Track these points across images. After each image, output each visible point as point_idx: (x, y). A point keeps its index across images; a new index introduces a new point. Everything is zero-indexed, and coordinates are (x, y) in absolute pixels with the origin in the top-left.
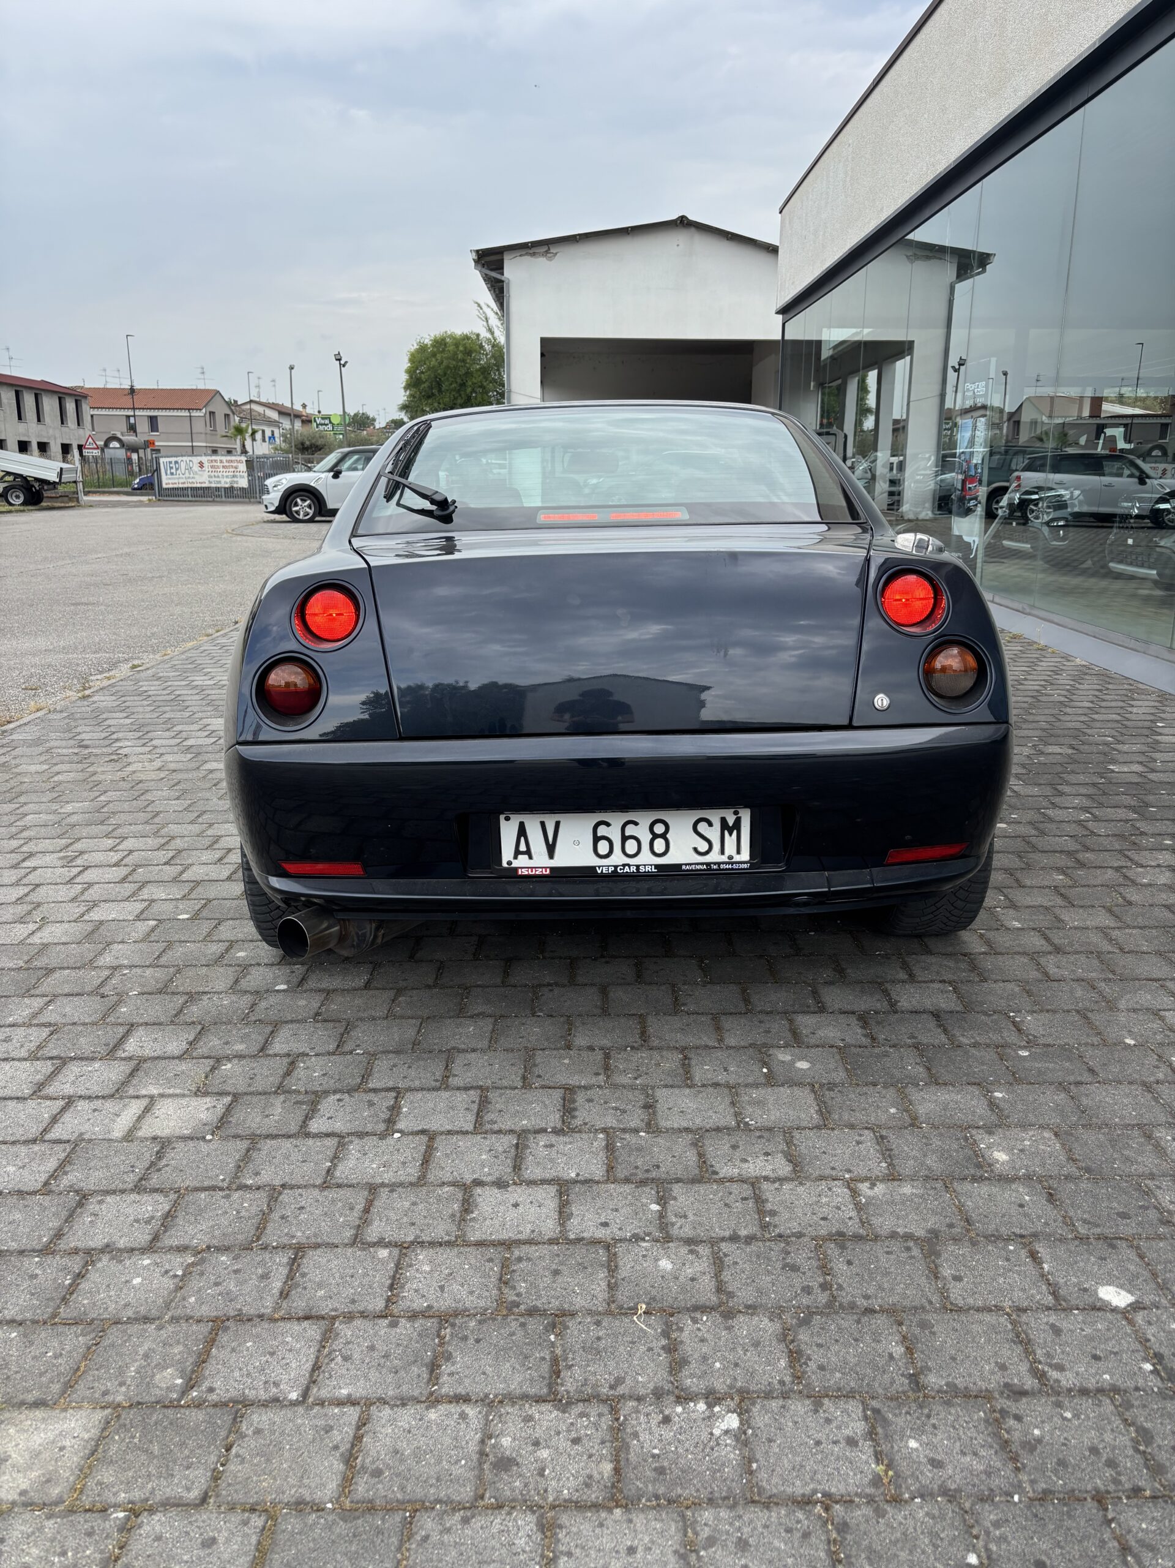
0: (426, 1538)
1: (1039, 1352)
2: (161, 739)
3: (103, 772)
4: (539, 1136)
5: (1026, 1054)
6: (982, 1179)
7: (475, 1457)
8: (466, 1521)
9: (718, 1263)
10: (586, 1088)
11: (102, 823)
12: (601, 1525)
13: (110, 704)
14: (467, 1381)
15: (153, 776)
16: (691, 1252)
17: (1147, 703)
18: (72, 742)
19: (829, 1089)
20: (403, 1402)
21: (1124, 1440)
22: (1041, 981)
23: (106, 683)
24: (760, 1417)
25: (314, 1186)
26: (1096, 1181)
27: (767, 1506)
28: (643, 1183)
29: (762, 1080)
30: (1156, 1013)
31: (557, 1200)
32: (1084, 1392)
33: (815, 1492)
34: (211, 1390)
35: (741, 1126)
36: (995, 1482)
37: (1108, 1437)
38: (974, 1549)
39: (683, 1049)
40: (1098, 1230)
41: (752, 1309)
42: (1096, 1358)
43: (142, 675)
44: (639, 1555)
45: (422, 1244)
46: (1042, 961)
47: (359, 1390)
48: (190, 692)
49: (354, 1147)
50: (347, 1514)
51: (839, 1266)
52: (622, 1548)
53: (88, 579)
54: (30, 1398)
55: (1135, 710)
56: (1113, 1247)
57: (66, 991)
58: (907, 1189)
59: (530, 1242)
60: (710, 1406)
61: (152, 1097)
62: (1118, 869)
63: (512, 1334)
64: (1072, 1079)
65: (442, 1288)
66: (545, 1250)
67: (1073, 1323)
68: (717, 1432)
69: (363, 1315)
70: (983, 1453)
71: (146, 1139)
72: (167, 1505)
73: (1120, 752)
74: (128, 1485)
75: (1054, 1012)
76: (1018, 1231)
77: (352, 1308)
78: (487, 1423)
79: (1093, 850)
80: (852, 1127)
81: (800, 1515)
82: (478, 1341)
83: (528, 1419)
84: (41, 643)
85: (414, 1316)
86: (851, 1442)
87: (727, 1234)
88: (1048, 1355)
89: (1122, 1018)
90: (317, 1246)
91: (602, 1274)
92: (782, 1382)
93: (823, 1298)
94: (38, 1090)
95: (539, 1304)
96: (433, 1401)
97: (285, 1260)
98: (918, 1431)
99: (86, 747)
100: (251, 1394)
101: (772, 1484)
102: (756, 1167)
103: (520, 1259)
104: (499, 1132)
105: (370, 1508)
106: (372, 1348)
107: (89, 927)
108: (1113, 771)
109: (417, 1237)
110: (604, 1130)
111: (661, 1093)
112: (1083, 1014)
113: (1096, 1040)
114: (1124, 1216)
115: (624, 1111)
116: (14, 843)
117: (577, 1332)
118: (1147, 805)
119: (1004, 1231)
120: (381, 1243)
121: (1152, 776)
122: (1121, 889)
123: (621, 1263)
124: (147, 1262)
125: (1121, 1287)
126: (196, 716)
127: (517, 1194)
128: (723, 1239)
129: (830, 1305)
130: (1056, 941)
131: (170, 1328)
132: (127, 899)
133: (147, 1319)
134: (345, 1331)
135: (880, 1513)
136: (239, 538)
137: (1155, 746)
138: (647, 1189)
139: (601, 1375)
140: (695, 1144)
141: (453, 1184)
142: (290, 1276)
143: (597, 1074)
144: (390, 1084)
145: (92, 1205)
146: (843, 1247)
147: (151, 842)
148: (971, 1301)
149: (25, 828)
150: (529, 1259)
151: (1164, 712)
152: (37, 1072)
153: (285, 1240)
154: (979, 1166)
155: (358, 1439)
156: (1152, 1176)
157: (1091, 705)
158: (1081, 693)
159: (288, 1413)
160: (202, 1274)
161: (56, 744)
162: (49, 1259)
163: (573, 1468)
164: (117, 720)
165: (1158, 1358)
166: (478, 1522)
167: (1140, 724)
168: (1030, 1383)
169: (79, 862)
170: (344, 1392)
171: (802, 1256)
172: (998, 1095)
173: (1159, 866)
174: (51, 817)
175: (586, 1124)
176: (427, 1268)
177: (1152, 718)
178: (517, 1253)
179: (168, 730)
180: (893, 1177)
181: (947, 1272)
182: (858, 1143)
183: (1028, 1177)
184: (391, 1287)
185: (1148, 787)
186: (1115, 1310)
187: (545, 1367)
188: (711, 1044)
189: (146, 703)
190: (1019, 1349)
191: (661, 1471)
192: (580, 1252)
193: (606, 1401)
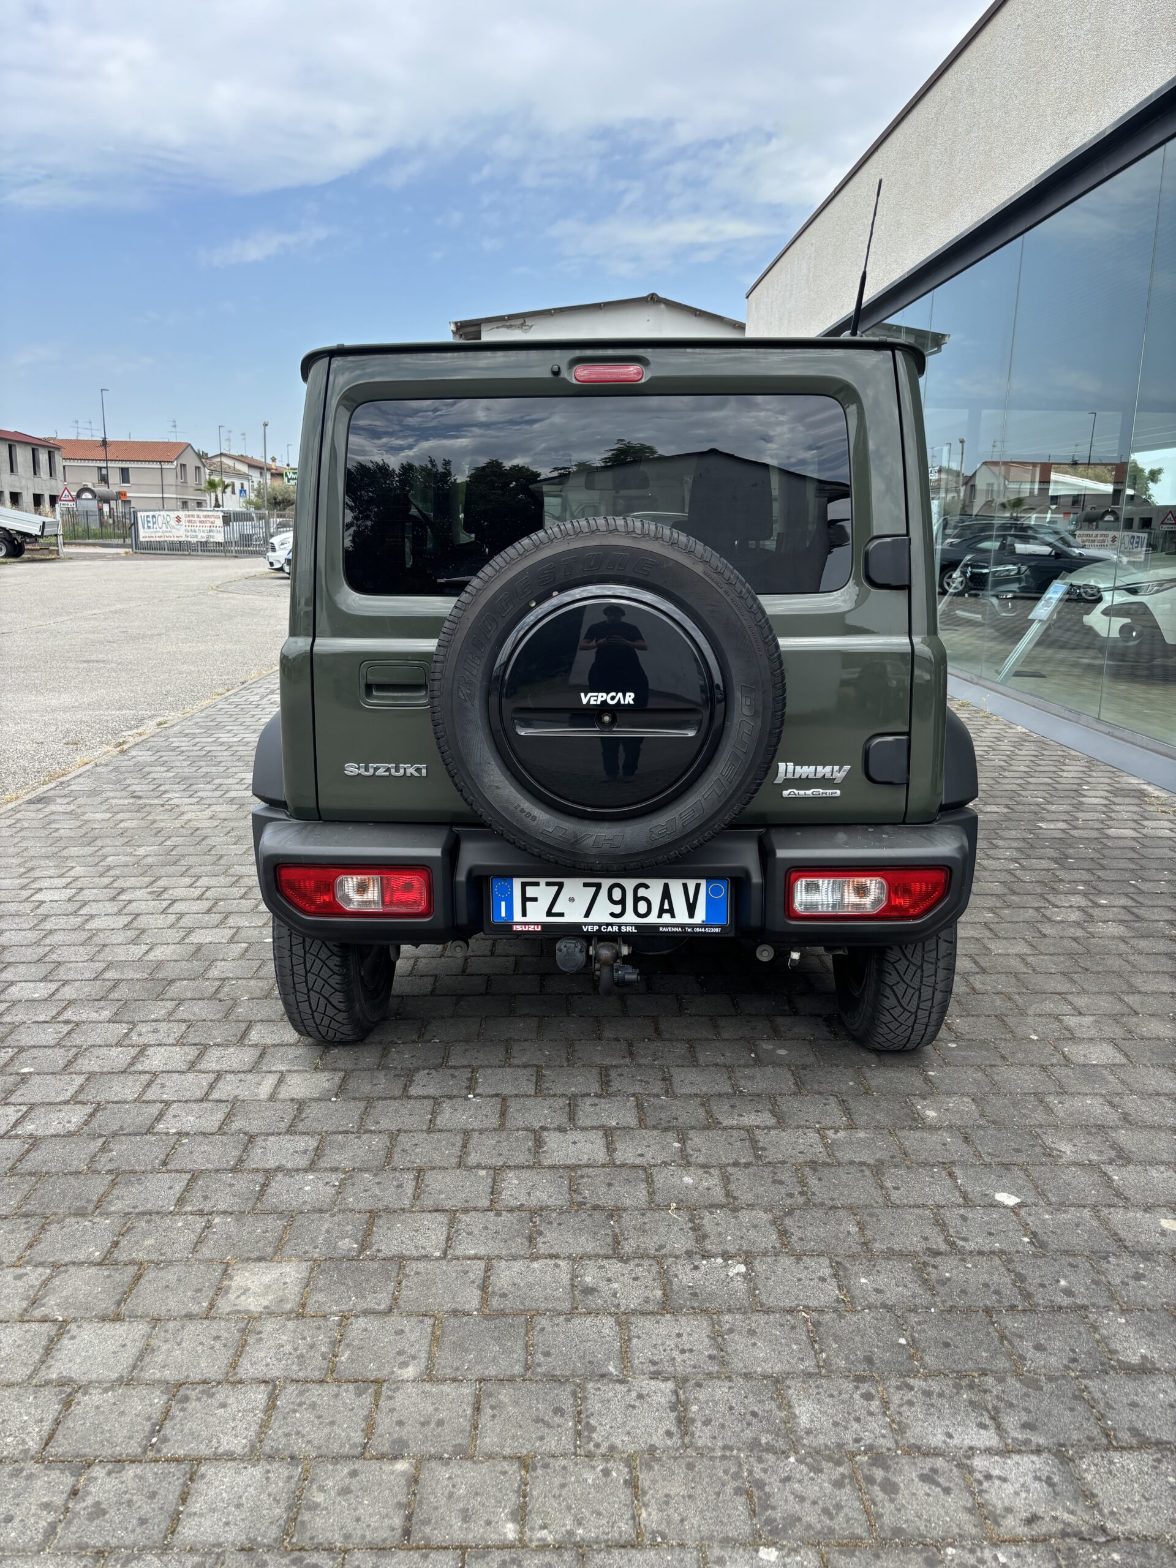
0: (543, 1329)
1: (951, 1230)
2: (205, 791)
3: (162, 820)
4: (585, 1099)
5: (954, 1045)
6: (917, 1128)
7: (569, 1287)
8: (568, 1320)
9: (726, 1179)
10: (616, 1067)
11: (175, 864)
12: (658, 1322)
13: (149, 759)
14: (556, 1247)
15: (208, 824)
16: (705, 1172)
17: (1076, 768)
18: (124, 793)
19: (804, 1069)
20: (514, 1258)
21: (1008, 1280)
22: (968, 994)
23: (139, 739)
24: (760, 1266)
25: (422, 1131)
26: (1000, 1129)
27: (767, 1312)
28: (666, 1129)
29: (751, 1062)
30: (1057, 1018)
31: (604, 1140)
32: (981, 1253)
33: (798, 1305)
34: (379, 1251)
35: (737, 1093)
36: (918, 1301)
37: (996, 1278)
38: (904, 1336)
39: (688, 1041)
40: (998, 1159)
41: (751, 1206)
42: (991, 1234)
43: (171, 731)
44: (685, 1337)
45: (509, 1167)
46: (971, 979)
47: (482, 1251)
48: (219, 748)
49: (446, 1106)
50: (487, 1317)
51: (813, 1181)
52: (673, 1334)
53: (91, 636)
54: (253, 1256)
55: (1065, 774)
56: (1008, 1169)
57: (189, 996)
58: (862, 1135)
59: (588, 1166)
60: (725, 1260)
61: (282, 1072)
62: (1037, 909)
63: (584, 1221)
64: (988, 1063)
65: (529, 1194)
66: (600, 1171)
67: (977, 1215)
68: (731, 1274)
69: (475, 1209)
70: (910, 1285)
71: (286, 1100)
72: (366, 1313)
73: (1048, 811)
74: (337, 1303)
75: (978, 1016)
76: (940, 1160)
77: (466, 1205)
78: (574, 1270)
79: (1019, 894)
80: (820, 1093)
81: (789, 1317)
82: (560, 1224)
83: (601, 1267)
84: (66, 699)
85: (511, 1210)
86: (823, 1279)
87: (731, 1161)
88: (957, 1232)
89: (1030, 1021)
90: (433, 1168)
91: (643, 1186)
92: (774, 1247)
93: (801, 1200)
94: (192, 1066)
95: (600, 1203)
96: (535, 1258)
97: (412, 1177)
98: (867, 1274)
99: (139, 798)
100: (407, 1253)
101: (771, 1302)
102: (749, 1119)
103: (582, 1177)
104: (555, 1095)
105: (502, 1313)
106: (486, 1228)
107: (193, 949)
108: (1041, 828)
109: (505, 1163)
110: (634, 1095)
111: (674, 1071)
112: (1000, 1018)
113: (1008, 1036)
114: (1018, 1151)
115: (647, 1082)
116: (106, 880)
117: (628, 1220)
118: (1067, 857)
119: (931, 1160)
120: (479, 1166)
121: (1073, 832)
122: (1039, 925)
123: (656, 1179)
124: (311, 1177)
125: (1012, 1193)
126: (230, 770)
127: (573, 1136)
128: (728, 1165)
129: (806, 1204)
130: (983, 965)
131: (341, 1216)
132: (217, 926)
133: (321, 1211)
134: (465, 1218)
135: (841, 1316)
136: (225, 595)
137: (1079, 807)
138: (670, 1133)
139: (650, 1243)
140: (703, 1105)
141: (526, 1129)
142: (417, 1187)
143: (624, 1057)
144: (466, 1063)
145: (259, 1141)
146: (815, 1170)
147: (222, 880)
148: (905, 1201)
149: (110, 868)
150: (589, 1177)
151: (1090, 776)
152: (186, 1054)
153: (408, 1165)
154: (915, 1120)
155: (486, 1278)
156: (1041, 1126)
157: (1027, 769)
158: (1019, 758)
159: (436, 1264)
160: (353, 1184)
161: (112, 794)
162: (239, 1175)
163: (636, 1293)
164: (159, 772)
165: (1034, 1234)
166: (576, 1321)
167: (1068, 787)
168: (943, 1247)
169: (166, 896)
170: (472, 1252)
171: (785, 1175)
172: (931, 1073)
173: (1071, 906)
174: (128, 858)
175: (619, 1091)
176: (516, 1182)
177: (1079, 781)
178: (579, 1173)
179: (209, 783)
180: (851, 1126)
181: (889, 1184)
182: (825, 1104)
183: (950, 1127)
184: (492, 1193)
185: (1069, 841)
186: (1006, 1207)
187: (609, 1240)
188: (710, 1037)
189: (181, 758)
190: (937, 1229)
191: (695, 1295)
192: (625, 1174)
193: (654, 1258)
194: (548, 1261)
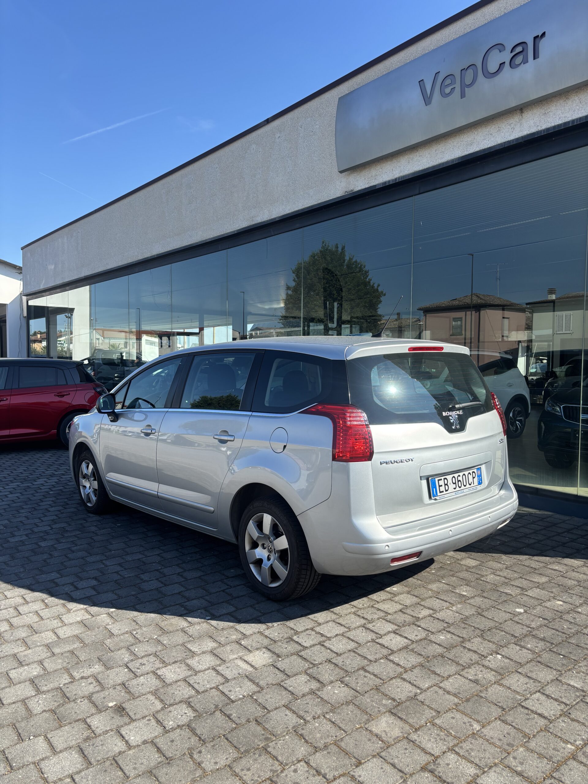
0: (486, 696)
1: (523, 624)
4: (367, 625)
6: (468, 599)
7: (470, 682)
8: (487, 691)
9: (451, 633)
10: (357, 612)
12: (508, 680)
14: (446, 673)
16: (442, 633)
19: (410, 592)
20: (441, 681)
24: (502, 653)
25: (336, 656)
26: (487, 592)
27: (525, 664)
28: (408, 625)
29: (393, 595)
31: (398, 636)
32: (539, 627)
33: (528, 659)
34: (400, 699)
35: (406, 606)
36: (548, 645)
37: (552, 632)
38: (560, 655)
39: (363, 595)
40: (501, 600)
41: (471, 638)
42: (532, 621)
45: (387, 655)
47: (429, 684)
49: (327, 645)
50: (466, 701)
51: (472, 624)
52: (516, 681)
56: (507, 602)
58: (459, 606)
59: (408, 645)
60: (492, 655)
63: (438, 662)
65: (407, 661)
66: (414, 645)
68: (500, 659)
69: (402, 673)
70: (539, 642)
71: (263, 667)
72: (433, 718)
74: (420, 719)
76: (489, 606)
77: (397, 673)
78: (462, 676)
80: (428, 598)
81: (532, 663)
82: (434, 666)
83: (468, 672)
85: (413, 668)
86: (520, 650)
87: (443, 627)
88: (525, 624)
90: (364, 666)
91: (434, 644)
92: (496, 647)
95: (432, 655)
96: (446, 678)
97: (363, 672)
98: (527, 644)
100: (410, 695)
101: (521, 661)
102: (424, 613)
103: (413, 649)
104: (356, 628)
105: (468, 698)
106: (417, 677)
109: (383, 655)
110: (378, 619)
111: (376, 606)
114: (500, 596)
115: (376, 613)
117: (449, 656)
119: (487, 607)
120: (377, 659)
123: (434, 641)
125: (518, 608)
127: (387, 638)
129: (482, 631)
133: (357, 696)
134: (405, 677)
135: (540, 657)
138: (412, 626)
140: (404, 614)
141: (369, 642)
146: (467, 621)
148: (501, 621)
150: (415, 648)
152: (180, 667)
155: (445, 690)
156: (494, 587)
159: (424, 694)
163: (488, 675)
165: (540, 617)
168: (529, 629)
170: (427, 685)
171: (463, 625)
172: (443, 582)
175: (372, 619)
176: (397, 659)
180: (453, 605)
181: (490, 618)
183: (475, 595)
184: (398, 666)
186: (523, 612)
190: (520, 625)
191: (502, 668)
192: (422, 643)
193: (474, 664)
194: (453, 677)
